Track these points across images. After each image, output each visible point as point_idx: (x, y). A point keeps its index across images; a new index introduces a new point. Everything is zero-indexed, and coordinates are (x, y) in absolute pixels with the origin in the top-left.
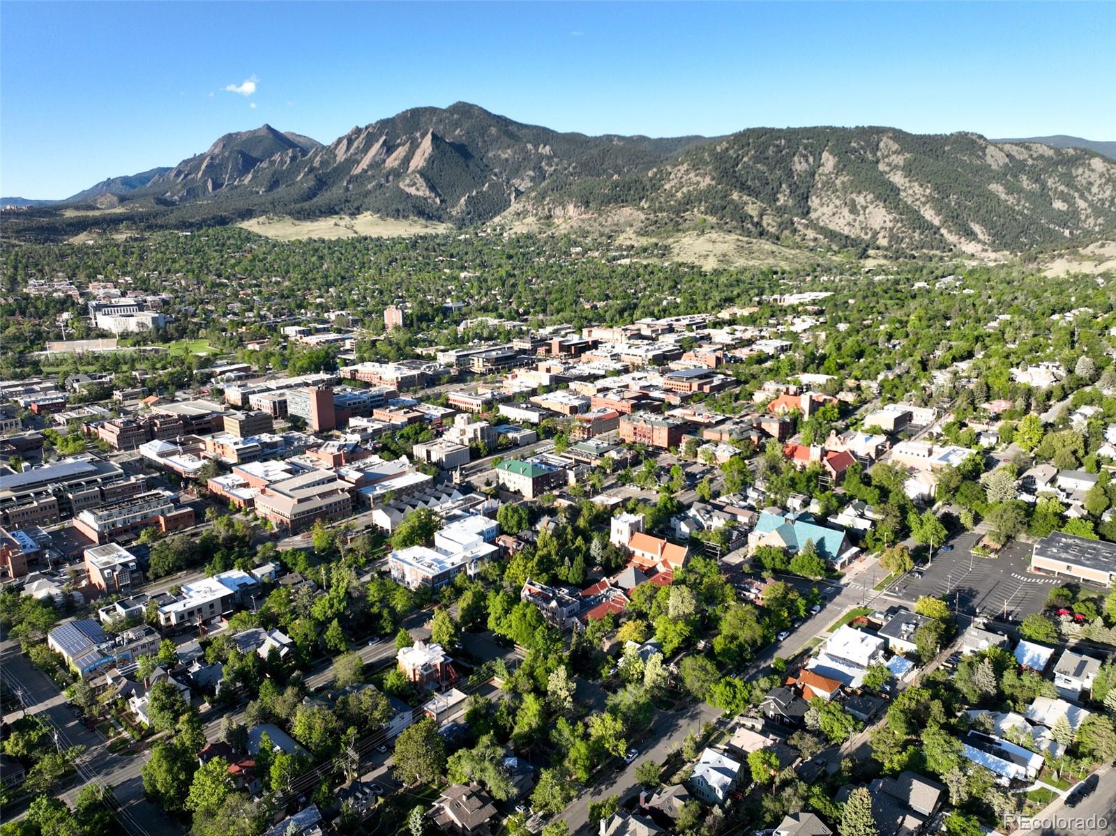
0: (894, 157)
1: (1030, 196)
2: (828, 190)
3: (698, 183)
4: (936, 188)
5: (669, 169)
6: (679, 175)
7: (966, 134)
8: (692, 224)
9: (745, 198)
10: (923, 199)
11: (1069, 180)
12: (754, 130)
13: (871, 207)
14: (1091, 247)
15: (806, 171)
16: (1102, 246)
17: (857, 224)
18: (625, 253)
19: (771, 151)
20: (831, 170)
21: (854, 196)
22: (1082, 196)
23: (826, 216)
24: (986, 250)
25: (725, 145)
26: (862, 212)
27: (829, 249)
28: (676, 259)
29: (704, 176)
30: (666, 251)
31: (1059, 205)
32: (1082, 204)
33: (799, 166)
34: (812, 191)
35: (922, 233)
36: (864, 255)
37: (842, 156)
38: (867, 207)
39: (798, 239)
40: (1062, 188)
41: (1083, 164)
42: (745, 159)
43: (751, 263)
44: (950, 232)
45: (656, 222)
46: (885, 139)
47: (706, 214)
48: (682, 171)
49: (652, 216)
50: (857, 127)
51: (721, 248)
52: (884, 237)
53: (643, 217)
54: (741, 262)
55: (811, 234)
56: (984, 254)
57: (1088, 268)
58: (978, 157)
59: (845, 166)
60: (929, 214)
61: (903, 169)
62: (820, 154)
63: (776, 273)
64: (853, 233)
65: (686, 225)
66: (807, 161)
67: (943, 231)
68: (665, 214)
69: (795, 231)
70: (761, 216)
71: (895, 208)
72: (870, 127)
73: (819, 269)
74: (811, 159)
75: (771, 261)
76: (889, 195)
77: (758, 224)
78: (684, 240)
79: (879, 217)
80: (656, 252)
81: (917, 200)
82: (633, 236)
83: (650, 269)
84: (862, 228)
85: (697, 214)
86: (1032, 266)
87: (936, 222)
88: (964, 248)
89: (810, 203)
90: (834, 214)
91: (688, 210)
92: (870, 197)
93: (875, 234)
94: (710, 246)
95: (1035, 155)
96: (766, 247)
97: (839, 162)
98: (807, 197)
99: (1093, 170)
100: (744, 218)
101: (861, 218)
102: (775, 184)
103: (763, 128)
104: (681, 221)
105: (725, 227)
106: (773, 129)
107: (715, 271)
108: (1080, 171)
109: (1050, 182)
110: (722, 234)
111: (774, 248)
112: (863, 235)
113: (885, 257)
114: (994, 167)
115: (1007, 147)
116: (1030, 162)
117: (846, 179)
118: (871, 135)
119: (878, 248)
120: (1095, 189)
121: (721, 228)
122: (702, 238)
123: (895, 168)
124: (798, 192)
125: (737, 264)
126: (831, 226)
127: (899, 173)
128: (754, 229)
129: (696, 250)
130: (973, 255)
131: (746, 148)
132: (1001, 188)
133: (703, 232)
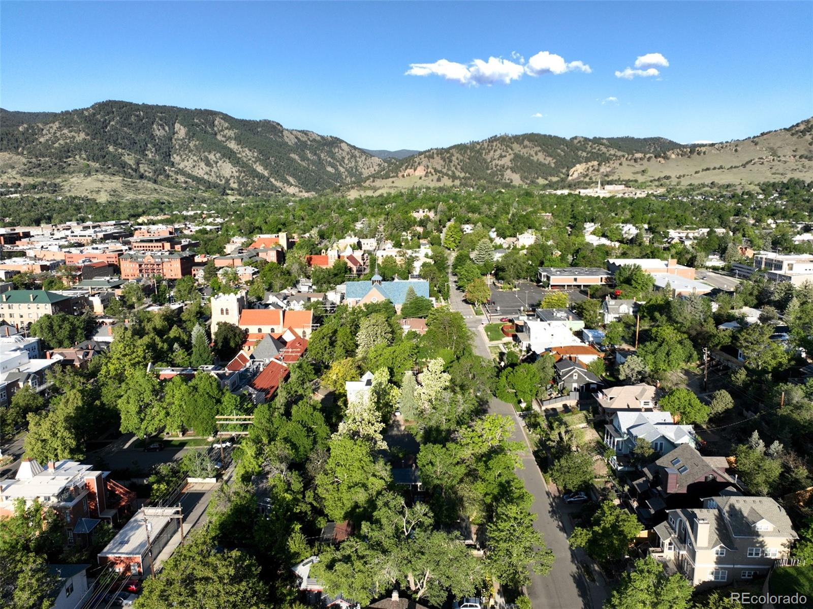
0: (226, 131)
1: (313, 163)
2: (185, 150)
3: (74, 137)
4: (260, 152)
5: (41, 126)
6: (52, 131)
7: (270, 121)
8: (76, 168)
9: (120, 150)
10: (254, 159)
11: (332, 155)
12: (115, 102)
13: (220, 162)
14: (368, 182)
15: (164, 136)
16: (373, 181)
17: (213, 174)
18: (13, 190)
19: (133, 119)
20: (184, 136)
21: (206, 154)
22: (341, 165)
23: (188, 168)
24: (302, 192)
25: (92, 111)
26: (214, 165)
27: (199, 189)
28: (68, 195)
29: (79, 131)
30: (55, 188)
31: (329, 169)
32: (342, 170)
33: (159, 132)
34: (173, 151)
35: (259, 180)
36: (224, 193)
37: (190, 127)
38: (217, 162)
39: (173, 182)
40: (329, 159)
41: (337, 146)
42: (112, 123)
43: (140, 197)
44: (275, 180)
45: (40, 165)
46: (218, 119)
47: (89, 160)
48: (55, 128)
49: (34, 160)
50: (196, 109)
51: (109, 186)
52: (234, 183)
53: (25, 160)
54: (130, 196)
55: (181, 179)
56: (301, 194)
57: (370, 193)
58: (279, 136)
59: (194, 134)
60: (260, 169)
61: (235, 139)
62: (173, 125)
63: (163, 203)
64: (213, 179)
65: (71, 168)
66: (164, 129)
67: (272, 180)
68: (47, 159)
69: (168, 176)
70: (138, 164)
71: (238, 163)
72: (206, 110)
73: (196, 200)
74: (167, 128)
75: (156, 196)
76: (230, 155)
77: (136, 171)
78: (72, 180)
79: (227, 169)
80: (46, 188)
81: (250, 159)
82: (18, 176)
83: (45, 200)
84: (217, 177)
85: (80, 159)
86: (339, 194)
87: (266, 173)
88: (288, 190)
89: (172, 159)
90: (194, 167)
91: (70, 157)
92: (218, 155)
93: (227, 181)
94: (100, 185)
95: (311, 139)
96: (149, 185)
97: (189, 131)
98: (170, 155)
99: (343, 150)
100: (124, 165)
101: (215, 169)
102: (142, 144)
103: (122, 102)
104: (65, 165)
105: (109, 171)
106: (131, 103)
107: (110, 202)
108: (337, 150)
109: (322, 156)
110: (108, 176)
111: (156, 186)
112: (218, 181)
113: (240, 195)
114: (290, 143)
115: (294, 132)
116: (309, 143)
117: (197, 143)
118: (208, 116)
119: (232, 190)
120: (346, 161)
121: (105, 172)
122: (89, 179)
123: (229, 138)
124: (161, 151)
125: (127, 198)
126: (195, 174)
127: (233, 142)
128: (134, 174)
129: (87, 187)
130: (294, 194)
131: (111, 115)
132: (297, 157)
133: (89, 174)
